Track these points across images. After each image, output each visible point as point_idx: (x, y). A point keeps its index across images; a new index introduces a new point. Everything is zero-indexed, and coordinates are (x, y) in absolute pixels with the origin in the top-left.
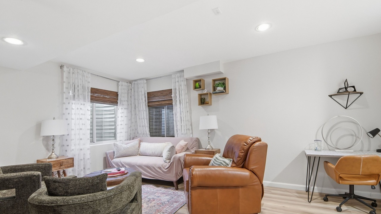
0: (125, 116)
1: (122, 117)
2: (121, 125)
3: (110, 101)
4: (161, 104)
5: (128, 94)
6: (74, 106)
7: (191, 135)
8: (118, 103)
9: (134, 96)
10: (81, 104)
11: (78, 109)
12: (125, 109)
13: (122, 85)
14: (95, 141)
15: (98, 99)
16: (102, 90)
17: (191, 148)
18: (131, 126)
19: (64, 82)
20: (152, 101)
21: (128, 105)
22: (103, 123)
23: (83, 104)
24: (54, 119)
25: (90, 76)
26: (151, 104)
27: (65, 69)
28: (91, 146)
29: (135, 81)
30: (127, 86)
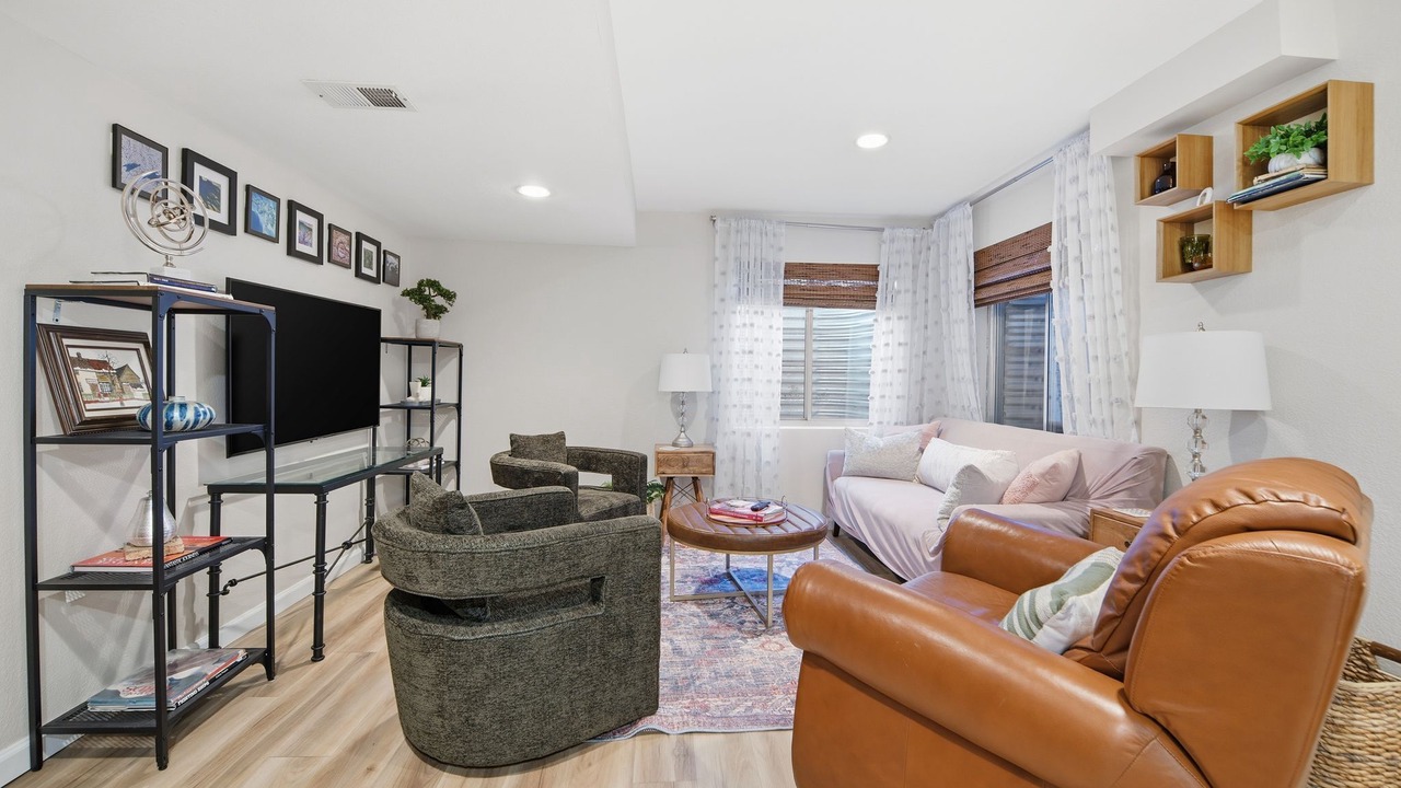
0: (900, 344)
1: (887, 345)
2: (885, 371)
3: (850, 296)
4: (1017, 291)
5: (915, 267)
6: (738, 320)
7: (1134, 431)
8: (878, 300)
9: (936, 269)
10: (756, 313)
11: (745, 325)
12: (900, 318)
13: (892, 241)
14: (809, 417)
15: (810, 295)
16: (829, 265)
17: (1096, 495)
18: (923, 379)
19: (716, 259)
20: (990, 281)
21: (915, 304)
22: (849, 364)
23: (759, 311)
24: (685, 351)
25: (784, 230)
26: (985, 294)
27: (719, 224)
28: (781, 428)
29: (942, 215)
30: (914, 240)
